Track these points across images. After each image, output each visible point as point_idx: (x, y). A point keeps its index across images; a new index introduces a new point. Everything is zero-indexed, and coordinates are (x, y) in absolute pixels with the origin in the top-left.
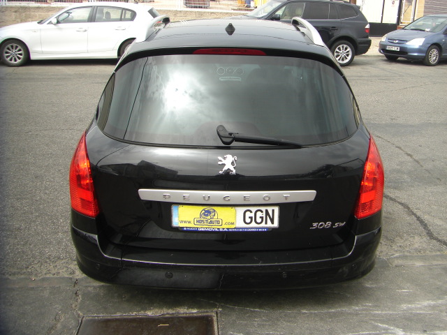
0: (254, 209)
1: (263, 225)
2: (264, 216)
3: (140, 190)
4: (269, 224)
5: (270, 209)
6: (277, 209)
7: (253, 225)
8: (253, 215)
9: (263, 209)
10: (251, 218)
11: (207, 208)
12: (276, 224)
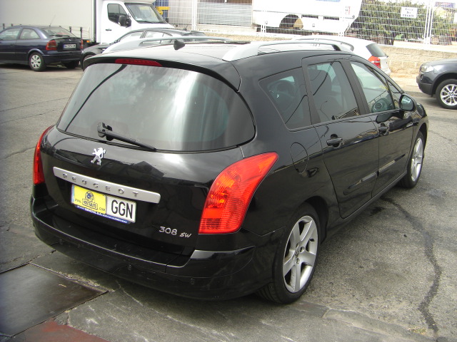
0: (119, 201)
1: (124, 217)
2: (126, 209)
3: (55, 167)
4: (129, 218)
5: (130, 203)
6: (134, 205)
7: (118, 215)
8: (118, 206)
9: (125, 202)
10: (116, 208)
11: (90, 192)
12: (133, 220)
